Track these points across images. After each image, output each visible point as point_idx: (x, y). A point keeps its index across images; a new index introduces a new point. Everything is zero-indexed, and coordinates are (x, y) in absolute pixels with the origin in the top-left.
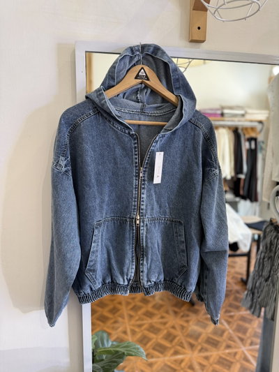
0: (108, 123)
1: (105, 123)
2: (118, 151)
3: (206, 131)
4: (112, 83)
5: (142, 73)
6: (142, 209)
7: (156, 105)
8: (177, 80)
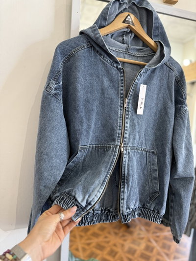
0: (98, 57)
1: (96, 56)
2: (106, 83)
3: (178, 74)
4: (103, 23)
5: (128, 19)
6: (126, 138)
7: (138, 47)
8: (157, 28)
